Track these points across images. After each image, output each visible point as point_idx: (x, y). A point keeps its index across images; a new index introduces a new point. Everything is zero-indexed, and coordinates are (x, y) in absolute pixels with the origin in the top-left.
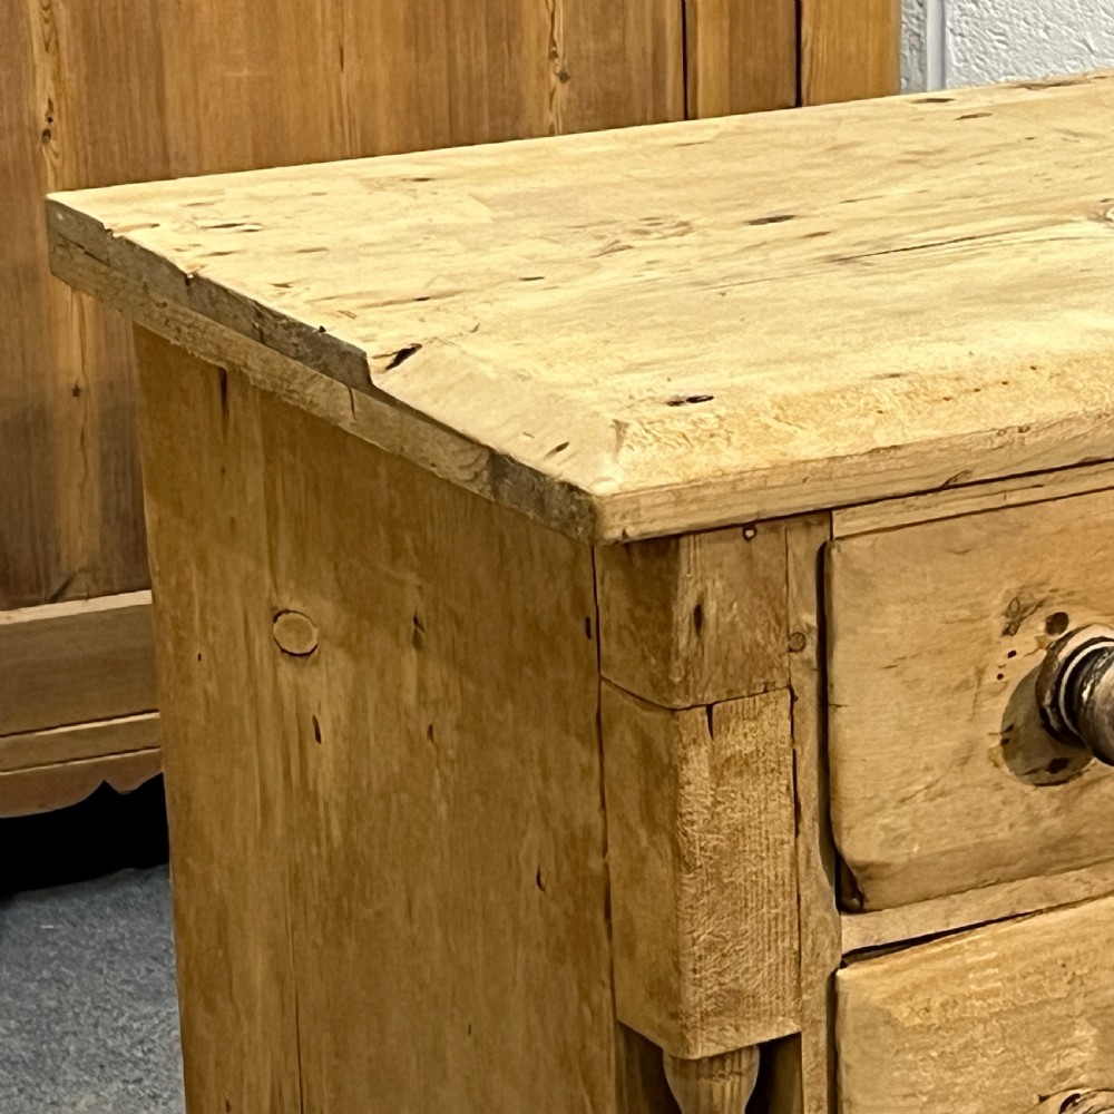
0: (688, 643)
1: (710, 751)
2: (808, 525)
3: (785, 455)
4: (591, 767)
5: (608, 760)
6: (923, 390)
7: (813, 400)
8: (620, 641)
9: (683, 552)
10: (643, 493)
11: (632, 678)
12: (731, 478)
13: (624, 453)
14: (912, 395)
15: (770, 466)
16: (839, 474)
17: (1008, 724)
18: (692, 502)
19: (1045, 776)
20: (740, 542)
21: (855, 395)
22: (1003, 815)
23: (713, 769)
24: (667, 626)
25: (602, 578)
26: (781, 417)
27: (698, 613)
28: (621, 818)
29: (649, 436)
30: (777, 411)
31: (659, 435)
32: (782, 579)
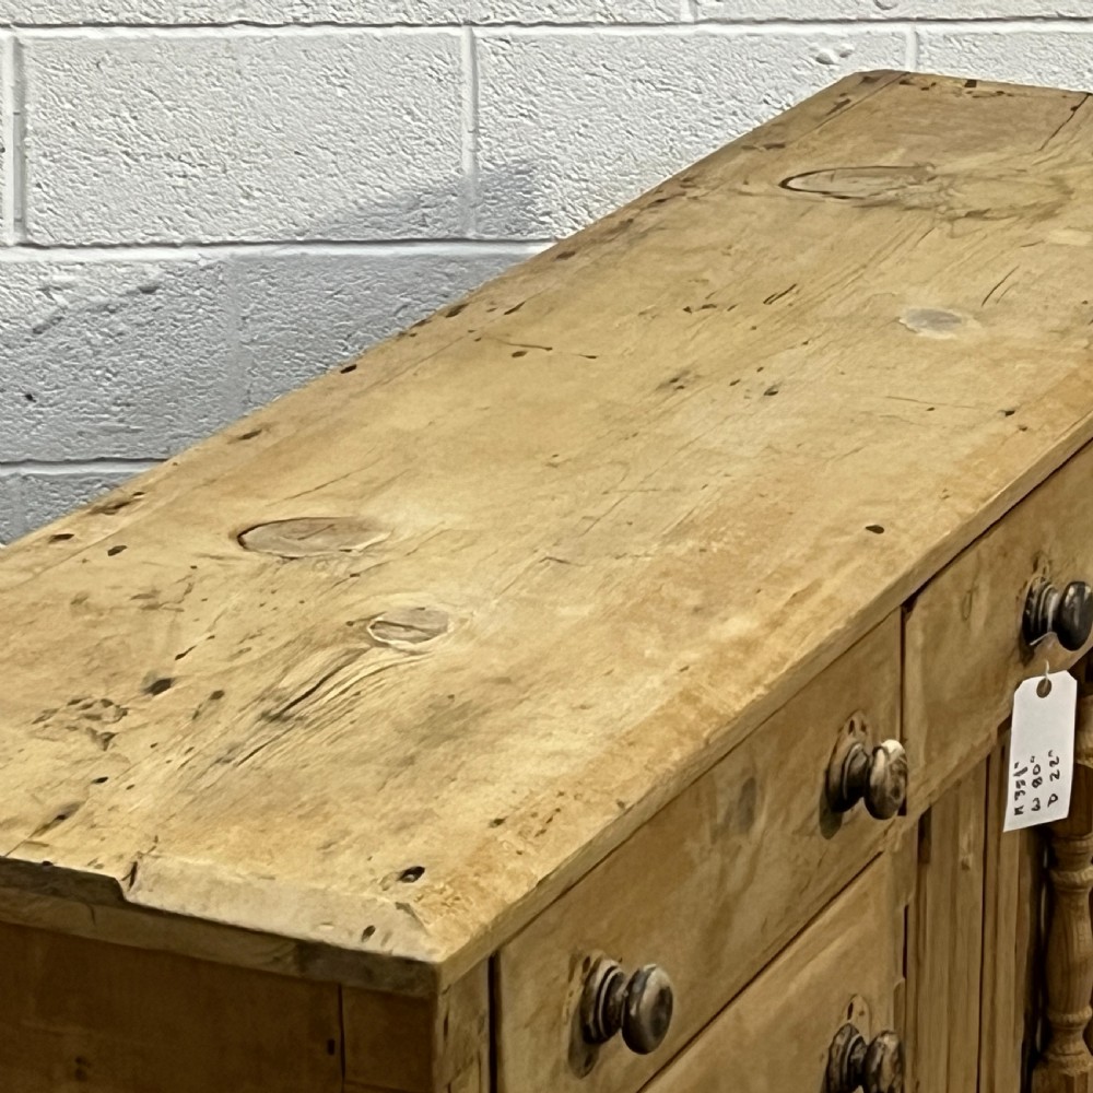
0: (442, 1045)
6: (525, 829)
8: (374, 1054)
13: (427, 927)
14: (524, 835)
21: (497, 844)
25: (352, 1010)
27: (446, 1022)
29: (429, 910)
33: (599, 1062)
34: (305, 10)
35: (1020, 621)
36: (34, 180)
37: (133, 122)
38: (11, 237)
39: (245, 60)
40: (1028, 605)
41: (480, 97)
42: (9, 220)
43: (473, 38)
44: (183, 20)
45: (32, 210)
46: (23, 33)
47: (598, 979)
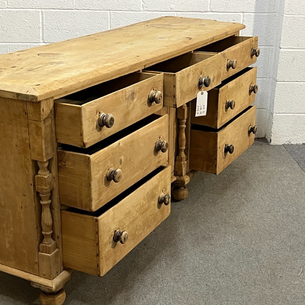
0: (42, 113)
1: (45, 125)
4: (26, 130)
6: (60, 82)
7: (51, 84)
8: (32, 114)
9: (41, 102)
11: (34, 118)
13: (37, 91)
19: (99, 131)
20: (46, 101)
21: (54, 83)
22: (96, 135)
23: (45, 127)
24: (40, 111)
25: (29, 107)
27: (43, 109)
28: (32, 135)
32: (50, 105)
33: (102, 130)
34: (85, 7)
35: (198, 82)
36: (45, 33)
37: (59, 24)
38: (41, 41)
39: (76, 15)
40: (200, 80)
41: (111, 22)
42: (41, 38)
43: (110, 13)
44: (66, 8)
45: (44, 37)
46: (43, 10)
47: (101, 115)
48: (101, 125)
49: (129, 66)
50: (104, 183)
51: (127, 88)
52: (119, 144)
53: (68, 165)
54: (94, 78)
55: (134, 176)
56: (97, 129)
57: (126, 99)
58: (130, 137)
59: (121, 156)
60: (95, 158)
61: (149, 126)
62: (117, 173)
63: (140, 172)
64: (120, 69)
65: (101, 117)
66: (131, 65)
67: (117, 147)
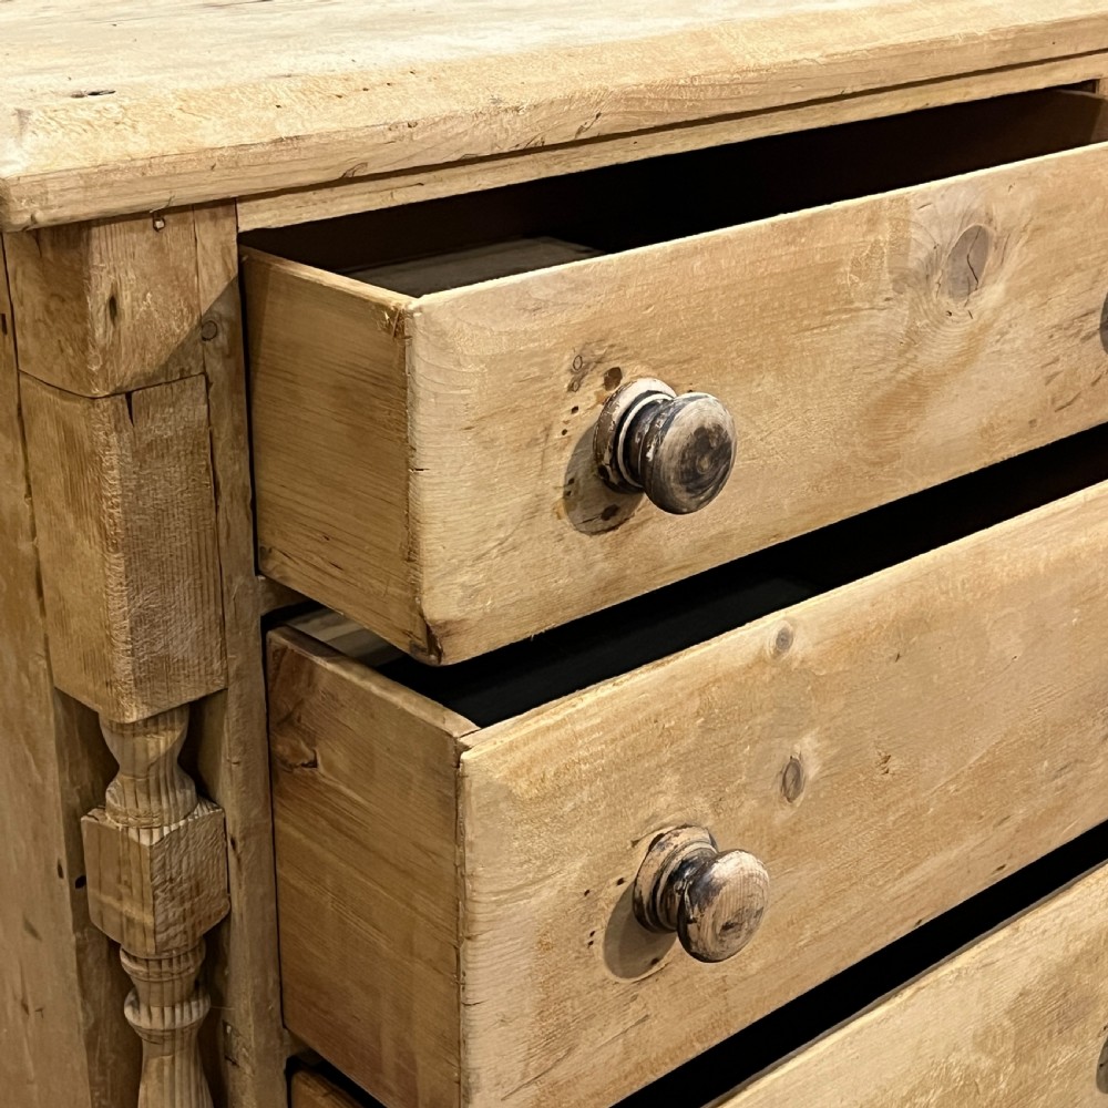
0: (105, 332)
1: (132, 437)
2: (214, 218)
3: (191, 142)
4: (15, 458)
5: (31, 449)
6: (316, 88)
7: (214, 94)
8: (36, 335)
9: (95, 243)
10: (51, 176)
11: (50, 370)
12: (139, 163)
13: (29, 139)
14: (307, 93)
15: (177, 152)
16: (246, 163)
17: (568, 479)
18: (102, 186)
19: (600, 524)
20: (151, 233)
21: (253, 90)
22: (564, 563)
23: (135, 454)
24: (83, 316)
25: (15, 272)
26: (185, 108)
27: (113, 303)
28: (49, 504)
29: (53, 123)
30: (180, 103)
31: (64, 123)
32: (192, 268)
33: (632, 521)
47: (623, 402)
48: (613, 479)
49: (995, 31)
50: (598, 948)
51: (924, 195)
52: (784, 640)
53: (330, 767)
54: (651, 88)
55: (916, 875)
56: (578, 514)
57: (902, 280)
58: (901, 588)
59: (797, 734)
60: (517, 757)
61: (1086, 505)
62: (712, 890)
63: (971, 841)
64: (913, 44)
65: (617, 413)
66: (1022, 30)
67: (760, 660)
